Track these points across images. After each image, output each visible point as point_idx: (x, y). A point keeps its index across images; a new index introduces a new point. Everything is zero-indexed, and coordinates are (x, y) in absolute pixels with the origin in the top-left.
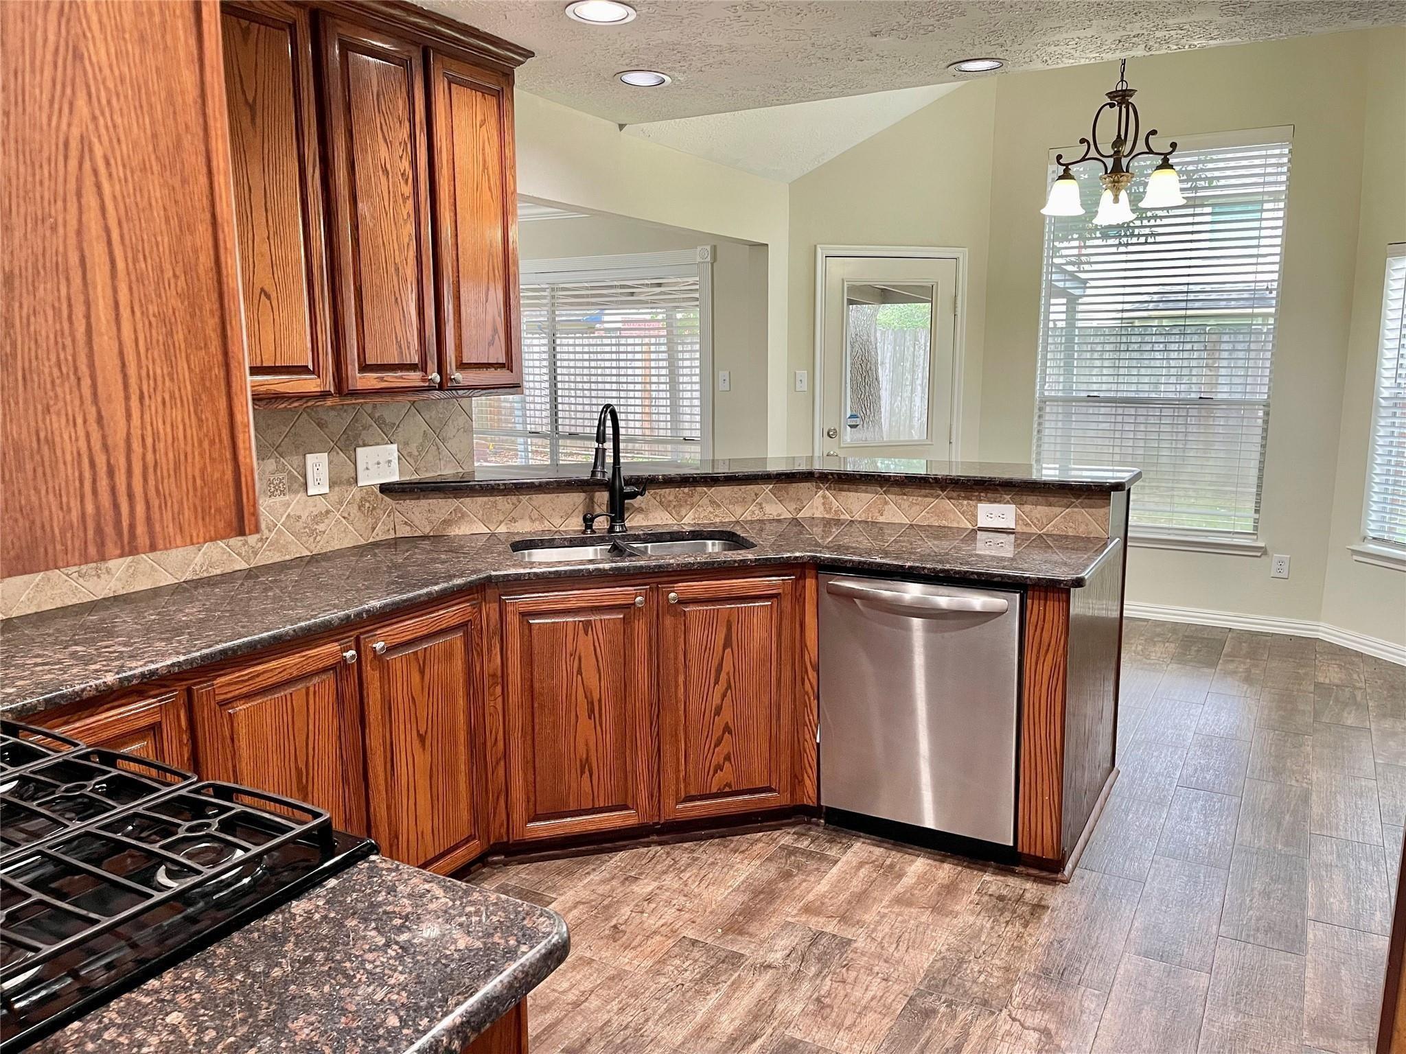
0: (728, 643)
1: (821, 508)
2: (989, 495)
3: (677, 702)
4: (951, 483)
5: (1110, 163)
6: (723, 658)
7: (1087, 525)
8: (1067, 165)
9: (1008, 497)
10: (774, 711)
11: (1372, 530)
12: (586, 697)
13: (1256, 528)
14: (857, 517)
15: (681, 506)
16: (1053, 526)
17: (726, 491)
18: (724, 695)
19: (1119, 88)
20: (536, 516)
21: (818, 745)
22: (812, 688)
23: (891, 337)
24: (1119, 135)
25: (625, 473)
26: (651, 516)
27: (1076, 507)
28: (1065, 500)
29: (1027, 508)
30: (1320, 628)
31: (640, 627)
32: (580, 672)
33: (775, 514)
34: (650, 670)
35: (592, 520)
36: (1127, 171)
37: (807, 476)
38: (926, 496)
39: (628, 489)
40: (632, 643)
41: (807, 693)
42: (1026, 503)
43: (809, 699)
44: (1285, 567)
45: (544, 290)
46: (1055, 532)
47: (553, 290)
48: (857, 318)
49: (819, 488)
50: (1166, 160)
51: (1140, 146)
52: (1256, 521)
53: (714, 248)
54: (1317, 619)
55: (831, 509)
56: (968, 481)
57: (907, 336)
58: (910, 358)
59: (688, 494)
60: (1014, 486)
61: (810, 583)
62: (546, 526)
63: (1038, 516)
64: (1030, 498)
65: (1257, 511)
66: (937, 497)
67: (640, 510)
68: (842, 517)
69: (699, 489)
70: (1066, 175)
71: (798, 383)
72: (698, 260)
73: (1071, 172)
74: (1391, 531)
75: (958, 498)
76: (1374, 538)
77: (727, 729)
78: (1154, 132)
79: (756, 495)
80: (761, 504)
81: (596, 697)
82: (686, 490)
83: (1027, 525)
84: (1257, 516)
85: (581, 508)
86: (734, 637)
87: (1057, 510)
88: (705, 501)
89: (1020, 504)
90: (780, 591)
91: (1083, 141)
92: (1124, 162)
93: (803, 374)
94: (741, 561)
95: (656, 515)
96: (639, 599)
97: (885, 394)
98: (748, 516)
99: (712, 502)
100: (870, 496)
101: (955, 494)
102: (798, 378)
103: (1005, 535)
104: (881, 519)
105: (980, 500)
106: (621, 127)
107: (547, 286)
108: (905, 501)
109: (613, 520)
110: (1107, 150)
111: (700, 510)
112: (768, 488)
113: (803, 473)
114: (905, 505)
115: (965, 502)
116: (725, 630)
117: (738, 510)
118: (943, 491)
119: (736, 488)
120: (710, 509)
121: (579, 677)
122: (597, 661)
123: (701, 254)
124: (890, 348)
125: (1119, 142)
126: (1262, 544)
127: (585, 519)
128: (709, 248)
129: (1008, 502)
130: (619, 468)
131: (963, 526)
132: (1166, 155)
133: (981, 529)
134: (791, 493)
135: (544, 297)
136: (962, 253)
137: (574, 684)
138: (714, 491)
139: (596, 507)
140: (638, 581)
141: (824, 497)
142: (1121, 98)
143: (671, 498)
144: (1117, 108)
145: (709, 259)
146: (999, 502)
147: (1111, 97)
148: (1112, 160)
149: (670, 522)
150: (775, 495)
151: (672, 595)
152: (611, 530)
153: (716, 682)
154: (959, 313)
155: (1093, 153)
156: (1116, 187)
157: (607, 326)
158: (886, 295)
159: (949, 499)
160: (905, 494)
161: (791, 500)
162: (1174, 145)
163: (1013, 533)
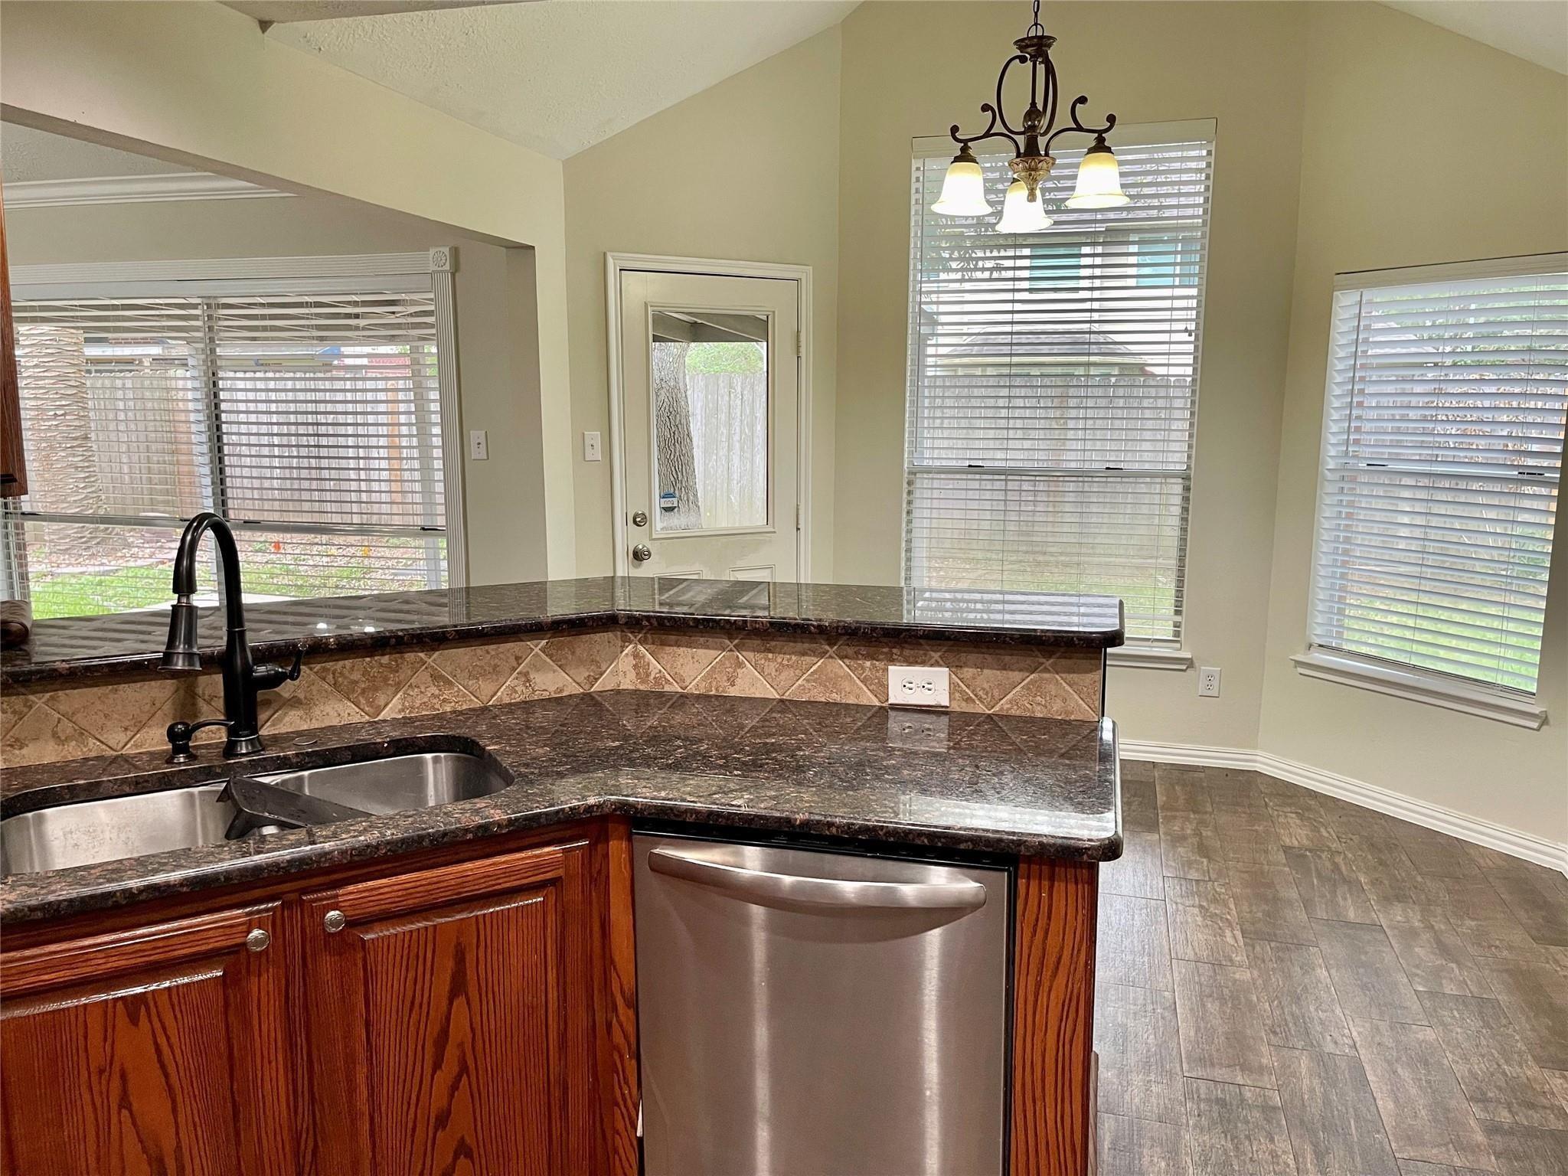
0: (458, 987)
1: (632, 675)
2: (907, 652)
3: (353, 1122)
4: (846, 634)
5: (1021, 140)
6: (448, 1019)
7: (1064, 700)
8: (965, 142)
9: (936, 656)
10: (556, 1093)
11: (1318, 634)
12: (145, 1150)
13: (1177, 634)
14: (692, 689)
15: (376, 689)
16: (1011, 702)
17: (462, 655)
18: (454, 1087)
19: (1032, 34)
20: (69, 731)
21: (640, 1140)
22: (626, 1037)
23: (702, 383)
24: (1033, 104)
25: (257, 637)
26: (317, 711)
27: (1046, 670)
28: (1029, 661)
29: (968, 672)
30: (1258, 758)
31: (264, 988)
32: (125, 1102)
33: (552, 689)
34: (292, 1067)
35: (188, 734)
36: (1047, 154)
37: (608, 622)
38: (804, 654)
39: (261, 670)
40: (246, 1023)
41: (617, 1048)
42: (966, 665)
43: (621, 1057)
44: (1215, 683)
45: (195, 306)
46: (1013, 712)
47: (209, 306)
48: (662, 359)
49: (626, 641)
50: (1100, 140)
51: (1063, 119)
52: (1177, 625)
53: (455, 253)
54: (1255, 748)
55: (648, 675)
56: (874, 630)
57: (720, 382)
58: (725, 409)
59: (388, 666)
60: (948, 639)
61: (617, 848)
62: (93, 748)
63: (986, 686)
64: (973, 657)
65: (1178, 613)
66: (822, 654)
67: (295, 703)
68: (667, 688)
69: (410, 656)
70: (964, 156)
71: (588, 449)
72: (432, 268)
73: (971, 152)
74: (1340, 636)
75: (856, 656)
76: (1320, 646)
77: (463, 1150)
78: (1082, 100)
79: (517, 658)
80: (526, 674)
81: (168, 1145)
82: (385, 659)
83: (968, 700)
84: (1178, 618)
85: (167, 707)
86: (471, 974)
87: (1016, 676)
88: (423, 676)
89: (955, 666)
90: (561, 872)
91: (986, 108)
92: (1042, 142)
93: (595, 437)
94: (480, 827)
95: (328, 709)
96: (256, 933)
97: (697, 453)
98: (503, 696)
99: (436, 677)
100: (713, 653)
101: (850, 651)
102: (588, 442)
103: (934, 718)
104: (733, 692)
105: (892, 661)
106: (264, 25)
107: (198, 301)
108: (772, 662)
109: (232, 732)
110: (1017, 123)
111: (414, 692)
112: (537, 646)
113: (599, 618)
114: (771, 668)
115: (868, 664)
116: (450, 964)
117: (486, 687)
118: (831, 645)
119: (480, 650)
120: (434, 690)
121: (125, 1112)
122: (166, 1076)
123: (437, 258)
124: (702, 396)
125: (1033, 113)
126: (1186, 654)
127: (172, 735)
128: (446, 250)
129: (937, 664)
130: (242, 634)
131: (865, 702)
132: (1100, 132)
133: (895, 707)
134: (578, 651)
135: (196, 318)
136: (806, 273)
137: (114, 1129)
138: (435, 659)
139: (201, 703)
140: (257, 893)
141: (636, 655)
142: (1036, 48)
143: (356, 676)
144: (1029, 64)
145: (447, 267)
146: (923, 663)
147: (1021, 48)
148: (1022, 137)
149: (356, 719)
150: (551, 656)
151: (333, 914)
152: (230, 750)
153: (437, 1066)
154: (803, 354)
155: (998, 127)
156: (1031, 176)
157: (349, 361)
158: (698, 330)
159: (841, 658)
160: (770, 651)
161: (581, 662)
162: (1111, 119)
163: (946, 713)
